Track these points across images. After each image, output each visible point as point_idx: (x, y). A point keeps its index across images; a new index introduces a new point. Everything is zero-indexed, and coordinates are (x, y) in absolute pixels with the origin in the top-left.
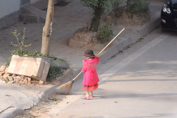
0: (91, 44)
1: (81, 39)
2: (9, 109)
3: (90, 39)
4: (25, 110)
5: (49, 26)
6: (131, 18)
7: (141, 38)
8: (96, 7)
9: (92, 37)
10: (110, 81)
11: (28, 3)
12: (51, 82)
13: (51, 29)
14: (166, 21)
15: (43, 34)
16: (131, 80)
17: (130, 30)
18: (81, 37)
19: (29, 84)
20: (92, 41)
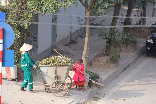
0: (107, 64)
1: (100, 61)
2: (72, 102)
3: (106, 61)
4: (81, 103)
5: (87, 51)
6: (126, 47)
7: (134, 60)
8: (110, 38)
9: (107, 60)
10: (126, 86)
11: (56, 42)
13: (88, 53)
14: (150, 49)
15: (83, 56)
16: (140, 84)
17: (126, 55)
18: (99, 60)
20: (107, 62)
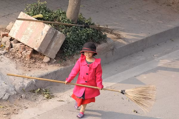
12: (64, 61)
19: (27, 59)
